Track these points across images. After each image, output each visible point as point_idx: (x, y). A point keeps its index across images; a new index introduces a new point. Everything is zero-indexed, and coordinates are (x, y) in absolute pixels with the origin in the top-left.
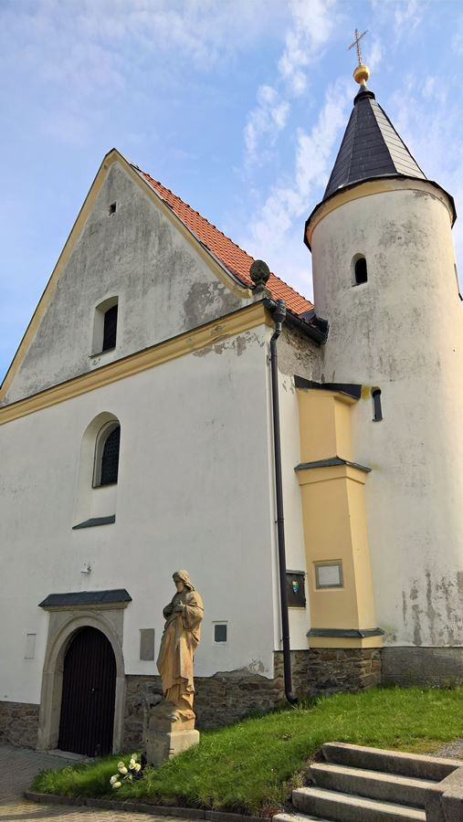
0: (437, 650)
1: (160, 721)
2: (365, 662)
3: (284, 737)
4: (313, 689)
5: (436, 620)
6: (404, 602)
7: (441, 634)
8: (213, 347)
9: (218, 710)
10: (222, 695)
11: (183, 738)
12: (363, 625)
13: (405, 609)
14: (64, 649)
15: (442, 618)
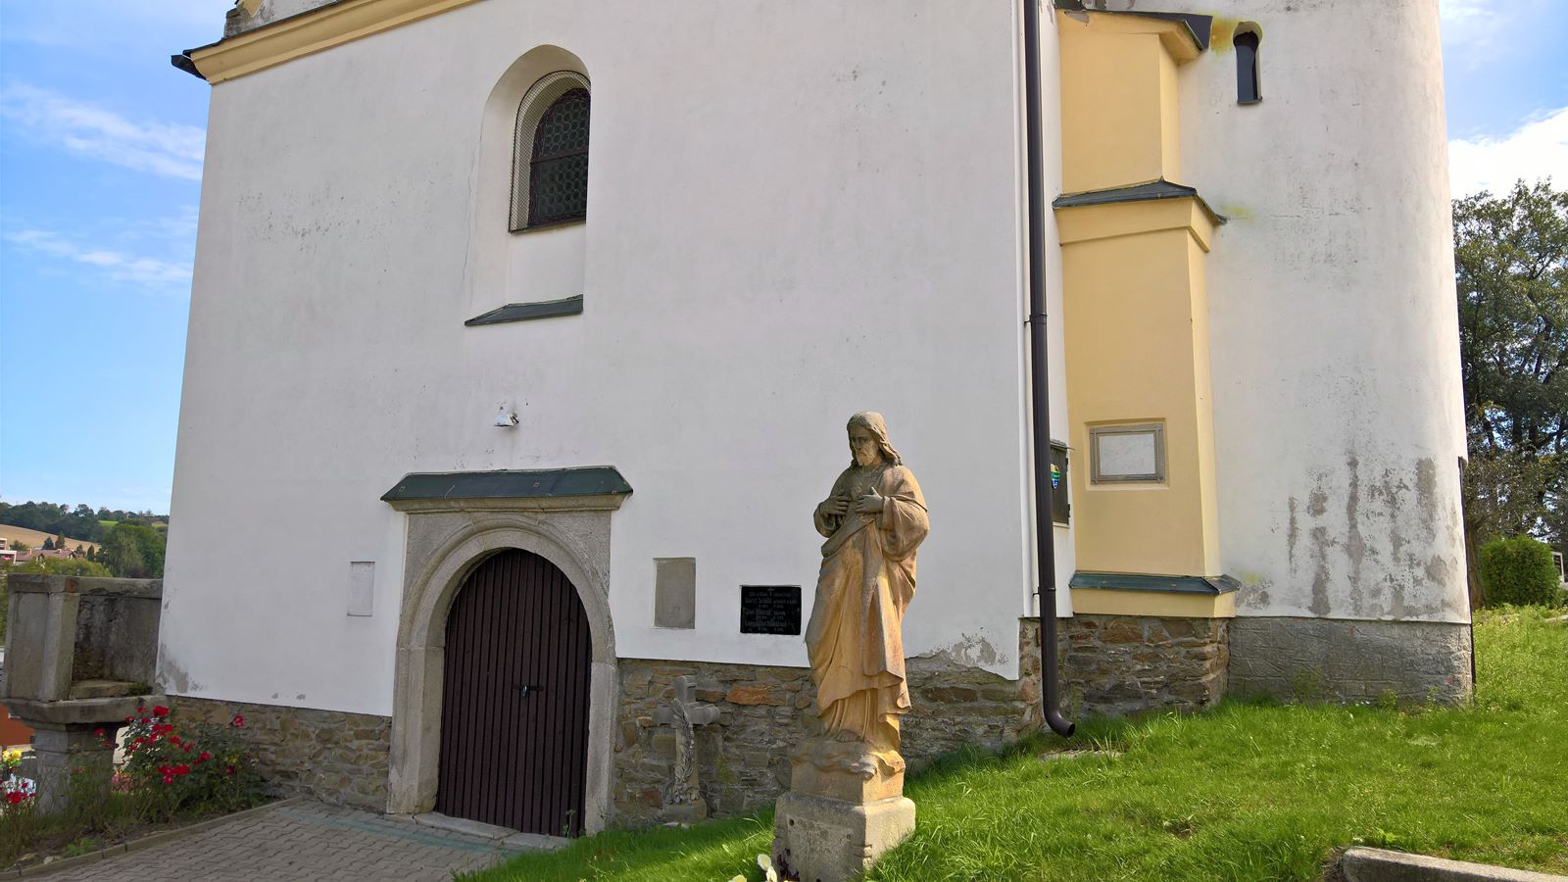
0: (1361, 628)
1: (825, 777)
2: (1210, 648)
5: (1366, 562)
6: (1293, 521)
7: (1376, 593)
11: (888, 816)
12: (1211, 571)
13: (1293, 535)
14: (447, 598)
15: (1379, 557)
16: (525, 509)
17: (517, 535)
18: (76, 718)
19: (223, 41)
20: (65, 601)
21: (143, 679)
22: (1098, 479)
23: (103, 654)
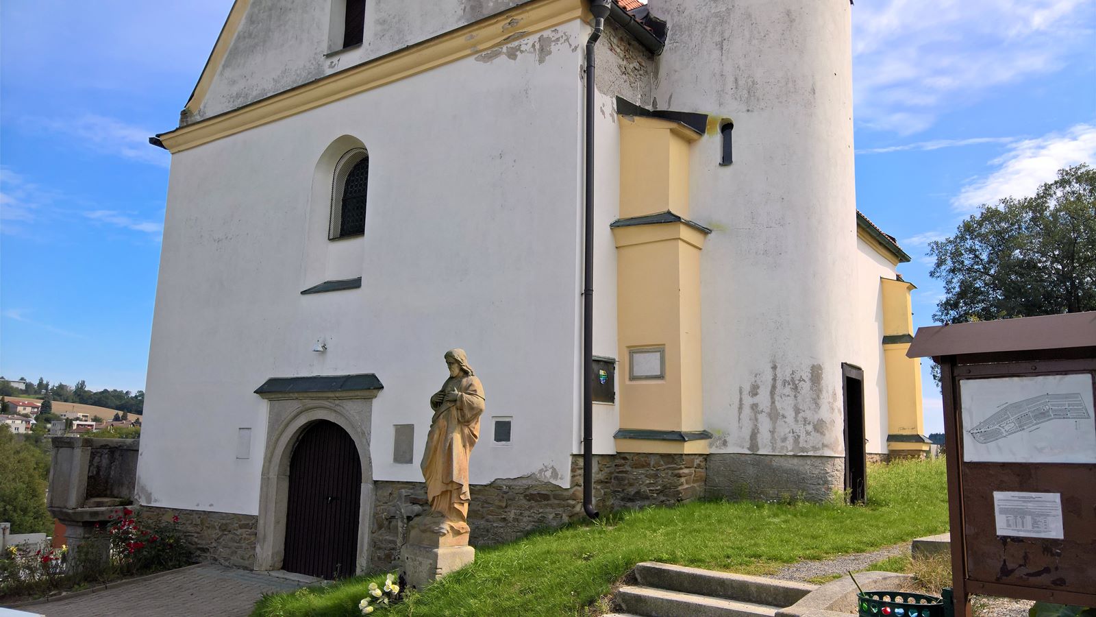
0: (776, 459)
1: (424, 535)
2: (686, 471)
3: (584, 556)
4: (617, 502)
5: (780, 422)
6: (741, 400)
7: (784, 440)
8: (504, 49)
9: (495, 525)
10: (500, 507)
11: (454, 555)
12: (685, 428)
13: (741, 408)
14: (290, 448)
15: (786, 420)
16: (328, 398)
17: (325, 412)
18: (87, 518)
19: (177, 129)
20: (82, 451)
21: (128, 496)
22: (633, 378)
23: (107, 482)
